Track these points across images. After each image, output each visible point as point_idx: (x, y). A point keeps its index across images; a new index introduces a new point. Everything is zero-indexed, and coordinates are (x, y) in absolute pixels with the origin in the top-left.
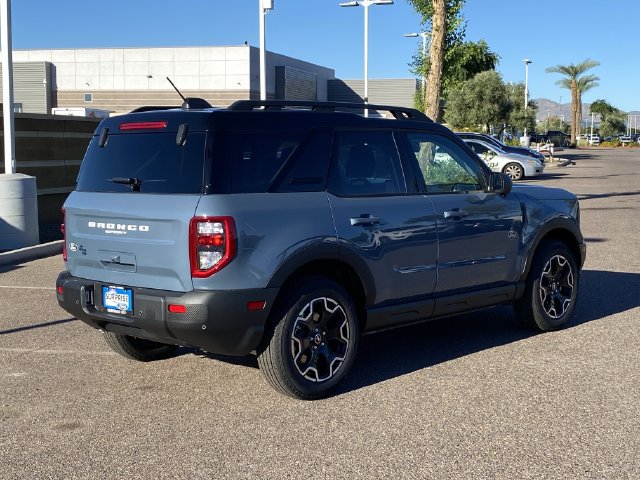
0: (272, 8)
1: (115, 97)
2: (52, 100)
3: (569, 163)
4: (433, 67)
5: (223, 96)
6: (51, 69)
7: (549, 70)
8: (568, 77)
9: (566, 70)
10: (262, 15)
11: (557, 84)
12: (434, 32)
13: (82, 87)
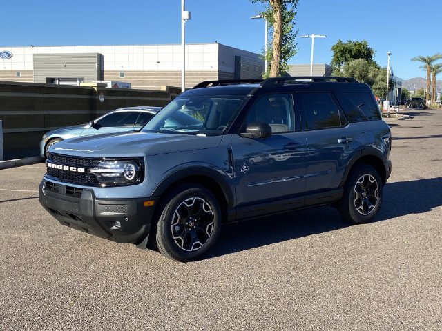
0: (189, 18)
1: (138, 75)
2: (101, 75)
3: (408, 118)
4: (274, 55)
5: (202, 74)
6: (100, 58)
7: (413, 60)
8: (424, 64)
9: (424, 60)
10: (183, 22)
11: (420, 68)
12: (274, 33)
13: (118, 68)
